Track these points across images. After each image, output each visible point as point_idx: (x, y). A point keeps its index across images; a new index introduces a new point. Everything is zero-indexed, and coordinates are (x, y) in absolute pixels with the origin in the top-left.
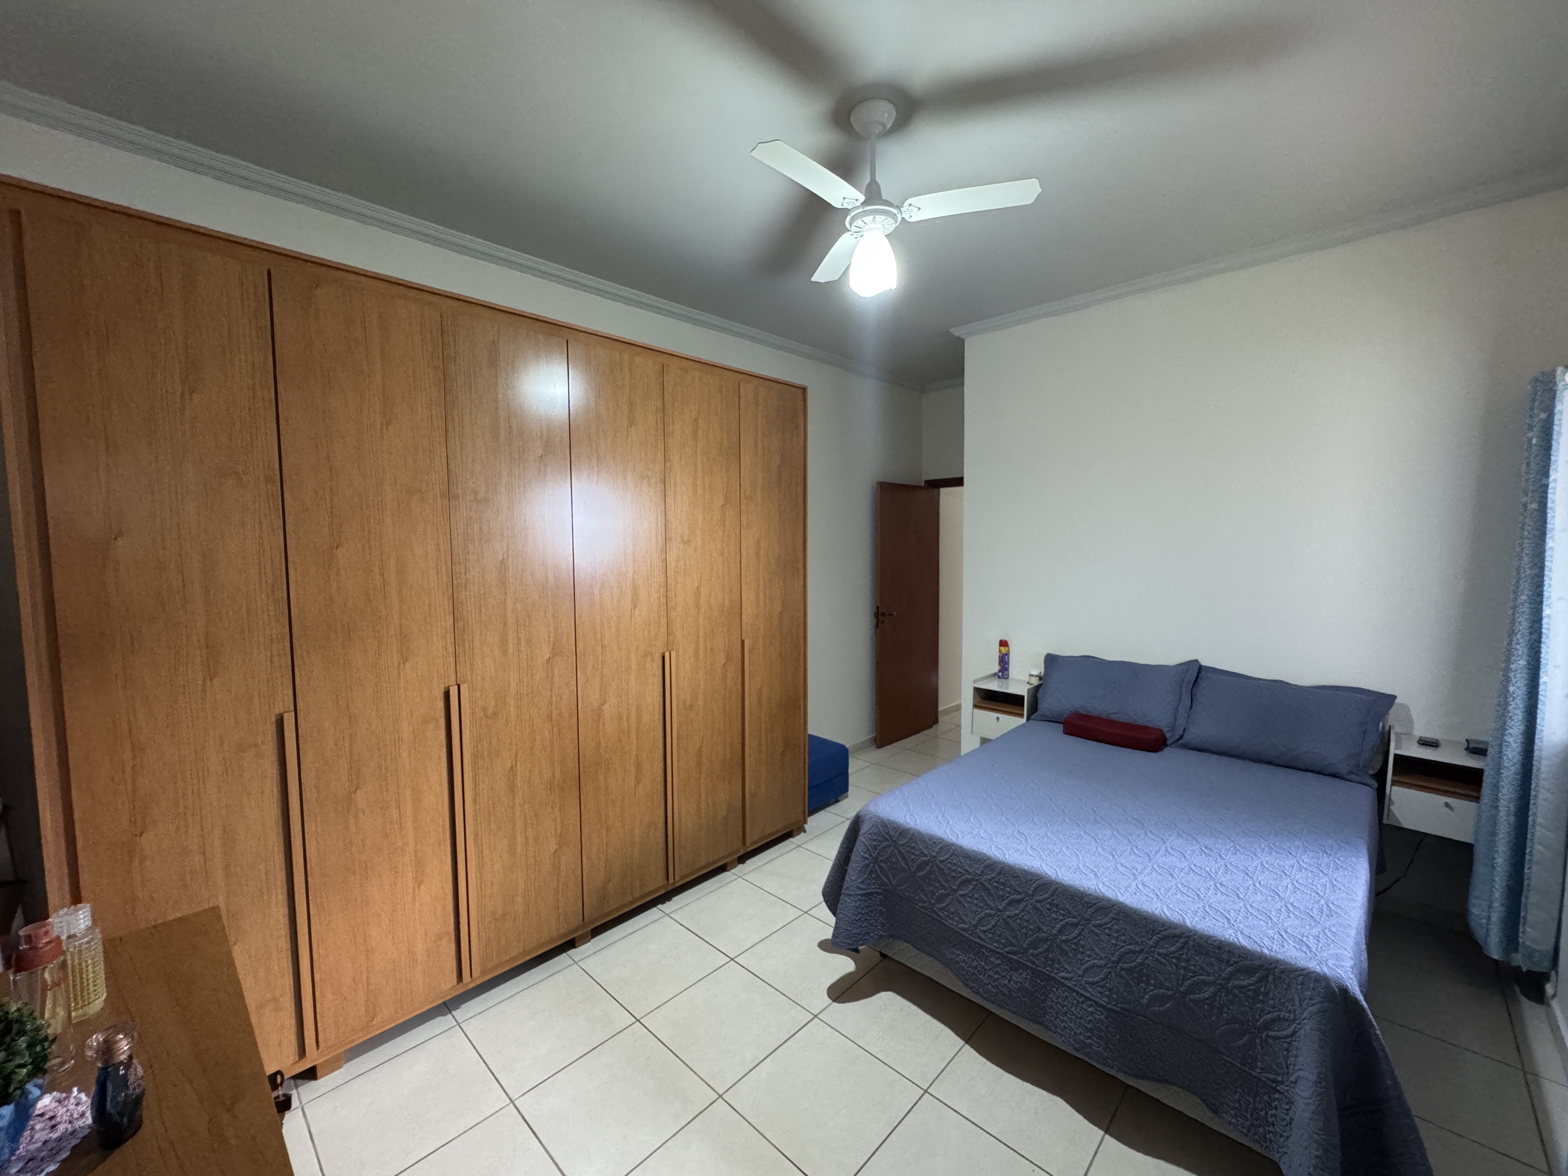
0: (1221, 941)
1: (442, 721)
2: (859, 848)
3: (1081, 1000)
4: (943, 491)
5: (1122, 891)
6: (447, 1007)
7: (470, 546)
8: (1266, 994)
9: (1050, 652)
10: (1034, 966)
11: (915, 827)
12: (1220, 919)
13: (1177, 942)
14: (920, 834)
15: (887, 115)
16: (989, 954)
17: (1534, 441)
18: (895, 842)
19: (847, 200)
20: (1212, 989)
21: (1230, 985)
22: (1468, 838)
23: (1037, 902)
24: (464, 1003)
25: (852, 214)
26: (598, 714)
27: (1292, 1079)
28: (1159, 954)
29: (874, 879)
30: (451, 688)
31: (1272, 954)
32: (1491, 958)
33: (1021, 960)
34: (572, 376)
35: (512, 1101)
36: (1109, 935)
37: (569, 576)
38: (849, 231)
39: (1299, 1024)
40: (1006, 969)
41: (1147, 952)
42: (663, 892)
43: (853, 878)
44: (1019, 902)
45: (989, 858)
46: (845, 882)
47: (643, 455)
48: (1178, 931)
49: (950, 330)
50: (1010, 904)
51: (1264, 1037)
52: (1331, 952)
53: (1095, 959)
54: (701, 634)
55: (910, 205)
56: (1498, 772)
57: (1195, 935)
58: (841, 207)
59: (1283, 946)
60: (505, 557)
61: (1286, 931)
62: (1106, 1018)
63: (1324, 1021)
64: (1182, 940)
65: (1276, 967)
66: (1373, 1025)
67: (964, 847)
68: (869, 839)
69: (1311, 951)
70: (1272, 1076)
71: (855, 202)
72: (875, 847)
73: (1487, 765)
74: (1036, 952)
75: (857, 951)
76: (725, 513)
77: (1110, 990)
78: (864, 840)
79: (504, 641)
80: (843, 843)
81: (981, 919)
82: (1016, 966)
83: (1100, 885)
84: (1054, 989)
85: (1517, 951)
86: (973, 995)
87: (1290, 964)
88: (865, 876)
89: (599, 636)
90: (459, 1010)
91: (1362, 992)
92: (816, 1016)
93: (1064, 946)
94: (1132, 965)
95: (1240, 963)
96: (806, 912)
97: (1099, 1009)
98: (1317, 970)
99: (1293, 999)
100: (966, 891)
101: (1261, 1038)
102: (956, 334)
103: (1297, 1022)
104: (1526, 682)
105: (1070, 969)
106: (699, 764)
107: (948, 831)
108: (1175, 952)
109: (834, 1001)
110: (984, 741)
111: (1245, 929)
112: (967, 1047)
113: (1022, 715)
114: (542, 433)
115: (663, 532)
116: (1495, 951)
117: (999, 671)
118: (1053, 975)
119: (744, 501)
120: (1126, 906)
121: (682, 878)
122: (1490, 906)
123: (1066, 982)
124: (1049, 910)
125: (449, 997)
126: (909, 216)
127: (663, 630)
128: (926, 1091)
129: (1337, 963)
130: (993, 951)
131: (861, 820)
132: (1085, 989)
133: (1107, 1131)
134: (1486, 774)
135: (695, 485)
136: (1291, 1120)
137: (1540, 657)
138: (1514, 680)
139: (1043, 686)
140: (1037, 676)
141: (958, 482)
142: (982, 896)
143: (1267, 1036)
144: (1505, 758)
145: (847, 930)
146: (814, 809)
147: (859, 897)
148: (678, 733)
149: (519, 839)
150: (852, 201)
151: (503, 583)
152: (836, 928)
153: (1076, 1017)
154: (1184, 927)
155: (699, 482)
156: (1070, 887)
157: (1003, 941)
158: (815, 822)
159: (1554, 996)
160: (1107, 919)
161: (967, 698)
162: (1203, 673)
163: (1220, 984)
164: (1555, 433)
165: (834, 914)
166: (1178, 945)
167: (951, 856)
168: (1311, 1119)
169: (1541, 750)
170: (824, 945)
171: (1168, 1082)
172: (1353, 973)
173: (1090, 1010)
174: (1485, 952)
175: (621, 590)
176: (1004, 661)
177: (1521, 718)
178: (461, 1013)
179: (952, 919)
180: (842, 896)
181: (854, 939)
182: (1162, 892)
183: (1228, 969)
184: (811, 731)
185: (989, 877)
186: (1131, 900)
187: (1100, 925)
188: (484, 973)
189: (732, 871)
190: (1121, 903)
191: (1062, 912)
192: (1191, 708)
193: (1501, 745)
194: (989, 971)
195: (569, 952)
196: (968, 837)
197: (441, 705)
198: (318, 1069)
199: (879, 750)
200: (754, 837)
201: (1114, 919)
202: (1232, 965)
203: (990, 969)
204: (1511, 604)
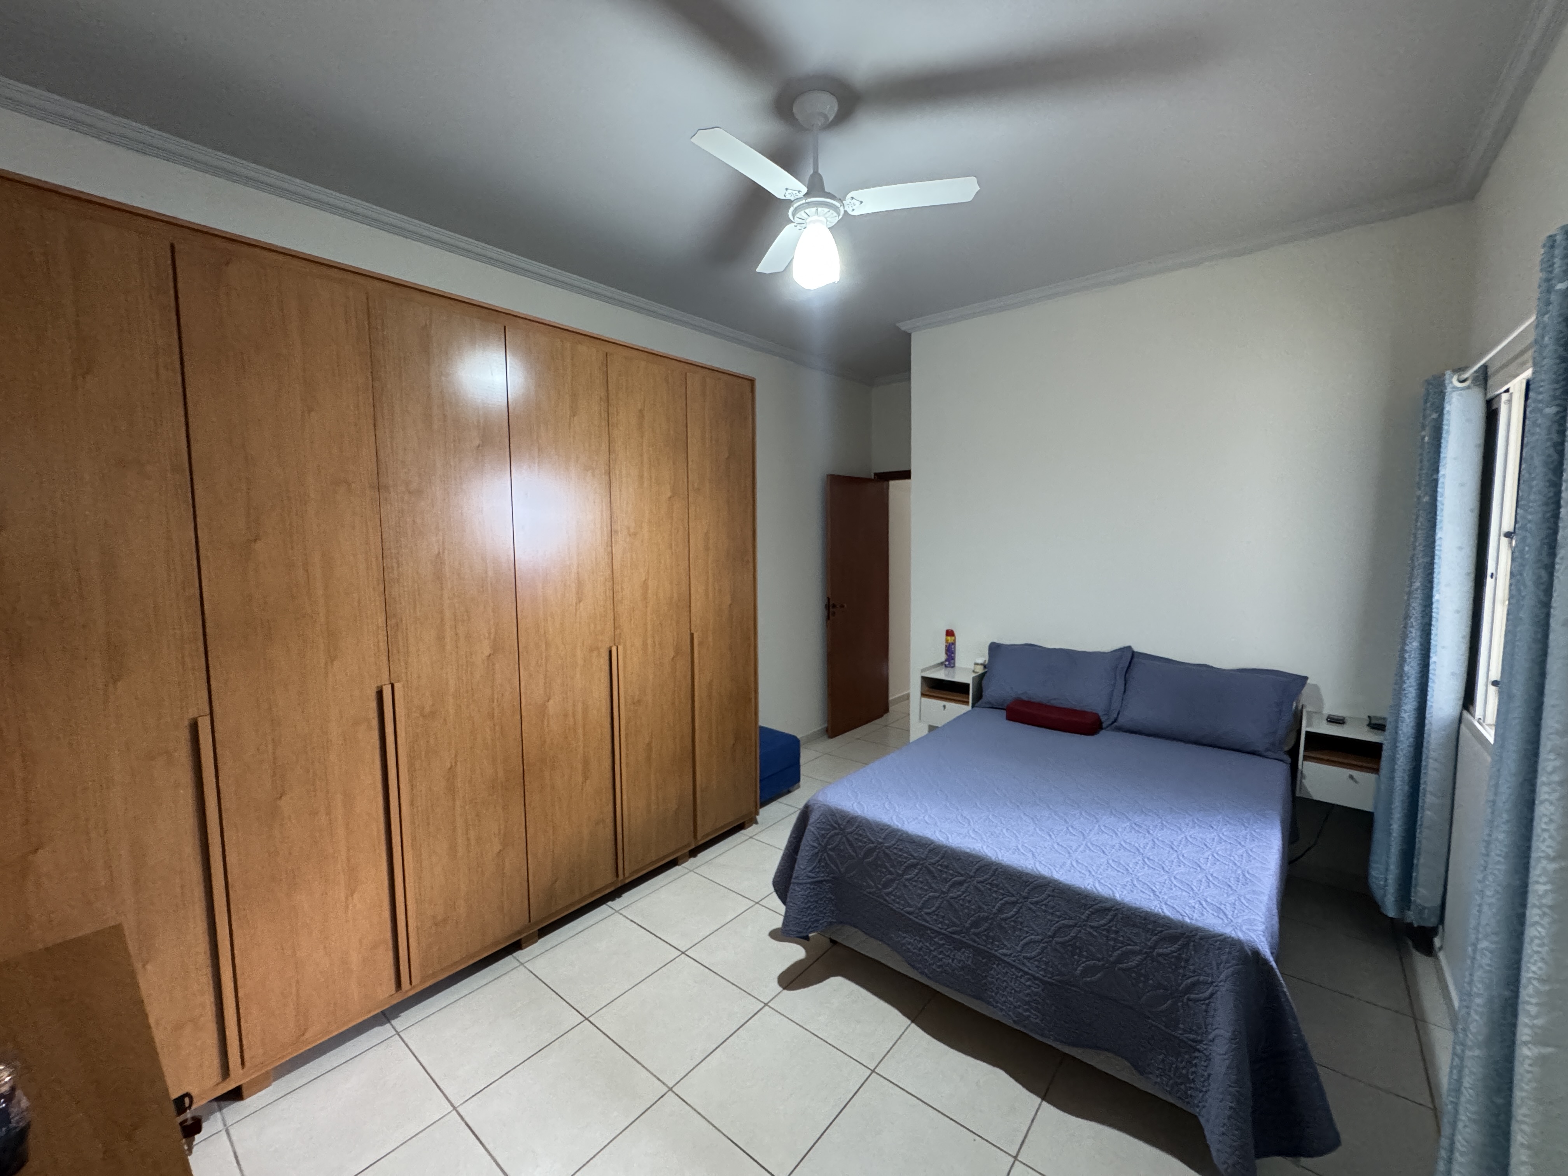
0: (1147, 912)
1: (375, 723)
2: (808, 839)
3: (1020, 974)
4: (892, 483)
5: (1057, 869)
6: (386, 1016)
7: (402, 539)
8: (1187, 961)
9: (996, 641)
10: (975, 945)
11: (863, 815)
12: (1146, 892)
13: (1107, 915)
14: (867, 820)
15: (828, 107)
16: (933, 935)
17: (1427, 439)
18: (843, 830)
19: (789, 191)
20: (1139, 958)
21: (1155, 954)
22: (1368, 808)
23: (978, 883)
24: (402, 1012)
25: (795, 205)
26: (542, 709)
27: (1211, 1037)
28: (1092, 927)
29: (823, 867)
30: (384, 687)
31: (1193, 922)
32: (1386, 916)
33: (964, 940)
34: (511, 363)
35: (455, 1108)
36: (1045, 911)
37: (509, 570)
38: (792, 222)
39: (1216, 986)
40: (949, 949)
41: (1080, 926)
42: (612, 889)
43: (802, 867)
44: (961, 883)
45: (932, 842)
46: (795, 872)
47: (587, 445)
48: (1108, 905)
49: (897, 325)
50: (954, 885)
51: (1185, 1000)
52: (1246, 917)
53: (1032, 934)
54: (649, 627)
55: (853, 198)
56: (1395, 747)
57: (1123, 908)
58: (784, 198)
59: (1203, 915)
60: (441, 551)
61: (1206, 901)
62: (1043, 990)
63: (1238, 983)
64: (1112, 913)
65: (1196, 935)
66: (1281, 984)
67: (910, 832)
68: (818, 828)
69: (1227, 918)
70: (1192, 1036)
71: (798, 194)
72: (823, 836)
73: (1386, 740)
74: (978, 931)
75: (807, 938)
76: (672, 505)
77: (1047, 964)
78: (812, 829)
79: (441, 638)
80: (793, 832)
81: (926, 901)
82: (959, 945)
83: (1037, 865)
84: (995, 966)
85: (1409, 909)
86: (920, 976)
87: (1208, 931)
88: (815, 864)
89: (542, 631)
90: (399, 1018)
91: (1272, 953)
92: (766, 1005)
93: (1003, 924)
94: (1067, 938)
95: (1164, 933)
96: (757, 903)
97: (1037, 982)
98: (1233, 936)
99: (1211, 964)
100: (912, 876)
101: (1182, 1001)
102: (903, 328)
103: (1214, 984)
104: (1419, 662)
105: (1009, 946)
106: (649, 759)
107: (894, 817)
108: (1105, 925)
109: (784, 988)
110: (932, 728)
111: (1169, 900)
112: (913, 1025)
113: (967, 703)
114: (478, 422)
115: (609, 525)
116: (1391, 911)
117: (946, 661)
118: (993, 952)
119: (691, 494)
120: (1060, 883)
121: (631, 874)
122: (1387, 870)
123: (1006, 959)
124: (990, 890)
125: (387, 1007)
126: (851, 209)
127: (610, 624)
128: (873, 1071)
129: (1250, 928)
130: (937, 932)
131: (810, 809)
132: (1024, 964)
133: (1044, 1098)
134: (1384, 747)
135: (641, 477)
136: (1209, 1075)
137: (1430, 639)
138: (1408, 660)
139: (987, 675)
140: (981, 664)
141: (906, 475)
142: (926, 879)
143: (1189, 999)
144: (1400, 732)
145: (797, 918)
146: (765, 802)
147: (808, 885)
148: (627, 728)
149: (461, 840)
150: (794, 192)
151: (439, 577)
152: (786, 917)
153: (1016, 991)
154: (1113, 900)
155: (646, 474)
156: (1009, 867)
157: (947, 922)
158: (767, 813)
159: (1441, 948)
160: (1044, 896)
161: (915, 687)
162: (1135, 660)
163: (1146, 953)
164: (1444, 432)
165: (784, 902)
166: (1109, 917)
167: (897, 842)
168: (1225, 1074)
169: (1431, 723)
170: (775, 935)
171: (1098, 1048)
172: (1264, 936)
173: (1028, 983)
174: (1382, 910)
175: (565, 585)
176: (950, 651)
177: (1414, 695)
178: (400, 1022)
179: (898, 903)
180: (792, 886)
181: (803, 926)
182: (1094, 868)
183: (1154, 938)
184: (762, 722)
185: (933, 861)
186: (1065, 877)
187: (1037, 903)
188: (424, 979)
189: (683, 865)
190: (1056, 881)
191: (1001, 891)
192: (1125, 692)
193: (1396, 721)
194: (934, 951)
195: (514, 954)
196: (914, 823)
197: (374, 704)
198: (244, 1090)
199: (831, 740)
200: (706, 829)
201: (1049, 896)
202: (1156, 934)
203: (935, 949)
204: (1407, 590)
